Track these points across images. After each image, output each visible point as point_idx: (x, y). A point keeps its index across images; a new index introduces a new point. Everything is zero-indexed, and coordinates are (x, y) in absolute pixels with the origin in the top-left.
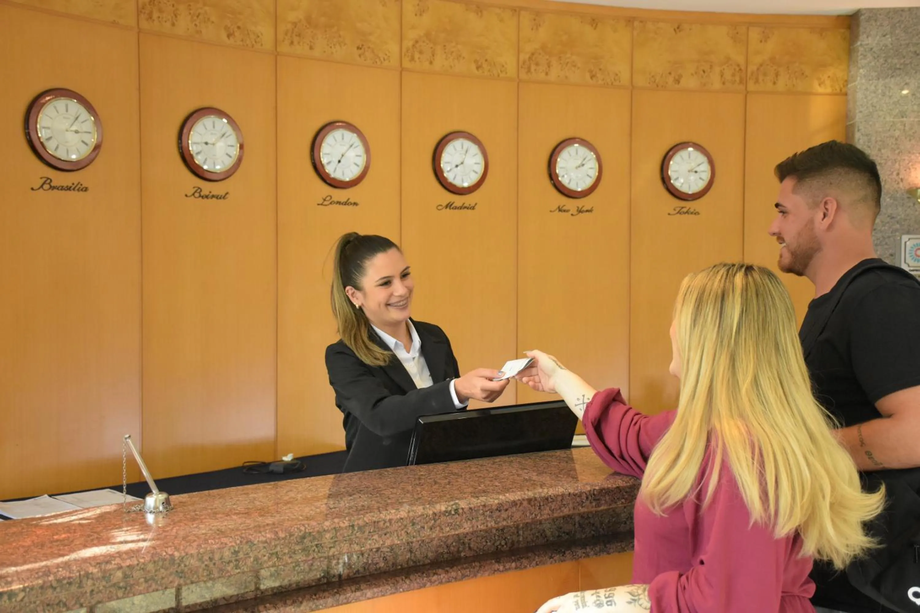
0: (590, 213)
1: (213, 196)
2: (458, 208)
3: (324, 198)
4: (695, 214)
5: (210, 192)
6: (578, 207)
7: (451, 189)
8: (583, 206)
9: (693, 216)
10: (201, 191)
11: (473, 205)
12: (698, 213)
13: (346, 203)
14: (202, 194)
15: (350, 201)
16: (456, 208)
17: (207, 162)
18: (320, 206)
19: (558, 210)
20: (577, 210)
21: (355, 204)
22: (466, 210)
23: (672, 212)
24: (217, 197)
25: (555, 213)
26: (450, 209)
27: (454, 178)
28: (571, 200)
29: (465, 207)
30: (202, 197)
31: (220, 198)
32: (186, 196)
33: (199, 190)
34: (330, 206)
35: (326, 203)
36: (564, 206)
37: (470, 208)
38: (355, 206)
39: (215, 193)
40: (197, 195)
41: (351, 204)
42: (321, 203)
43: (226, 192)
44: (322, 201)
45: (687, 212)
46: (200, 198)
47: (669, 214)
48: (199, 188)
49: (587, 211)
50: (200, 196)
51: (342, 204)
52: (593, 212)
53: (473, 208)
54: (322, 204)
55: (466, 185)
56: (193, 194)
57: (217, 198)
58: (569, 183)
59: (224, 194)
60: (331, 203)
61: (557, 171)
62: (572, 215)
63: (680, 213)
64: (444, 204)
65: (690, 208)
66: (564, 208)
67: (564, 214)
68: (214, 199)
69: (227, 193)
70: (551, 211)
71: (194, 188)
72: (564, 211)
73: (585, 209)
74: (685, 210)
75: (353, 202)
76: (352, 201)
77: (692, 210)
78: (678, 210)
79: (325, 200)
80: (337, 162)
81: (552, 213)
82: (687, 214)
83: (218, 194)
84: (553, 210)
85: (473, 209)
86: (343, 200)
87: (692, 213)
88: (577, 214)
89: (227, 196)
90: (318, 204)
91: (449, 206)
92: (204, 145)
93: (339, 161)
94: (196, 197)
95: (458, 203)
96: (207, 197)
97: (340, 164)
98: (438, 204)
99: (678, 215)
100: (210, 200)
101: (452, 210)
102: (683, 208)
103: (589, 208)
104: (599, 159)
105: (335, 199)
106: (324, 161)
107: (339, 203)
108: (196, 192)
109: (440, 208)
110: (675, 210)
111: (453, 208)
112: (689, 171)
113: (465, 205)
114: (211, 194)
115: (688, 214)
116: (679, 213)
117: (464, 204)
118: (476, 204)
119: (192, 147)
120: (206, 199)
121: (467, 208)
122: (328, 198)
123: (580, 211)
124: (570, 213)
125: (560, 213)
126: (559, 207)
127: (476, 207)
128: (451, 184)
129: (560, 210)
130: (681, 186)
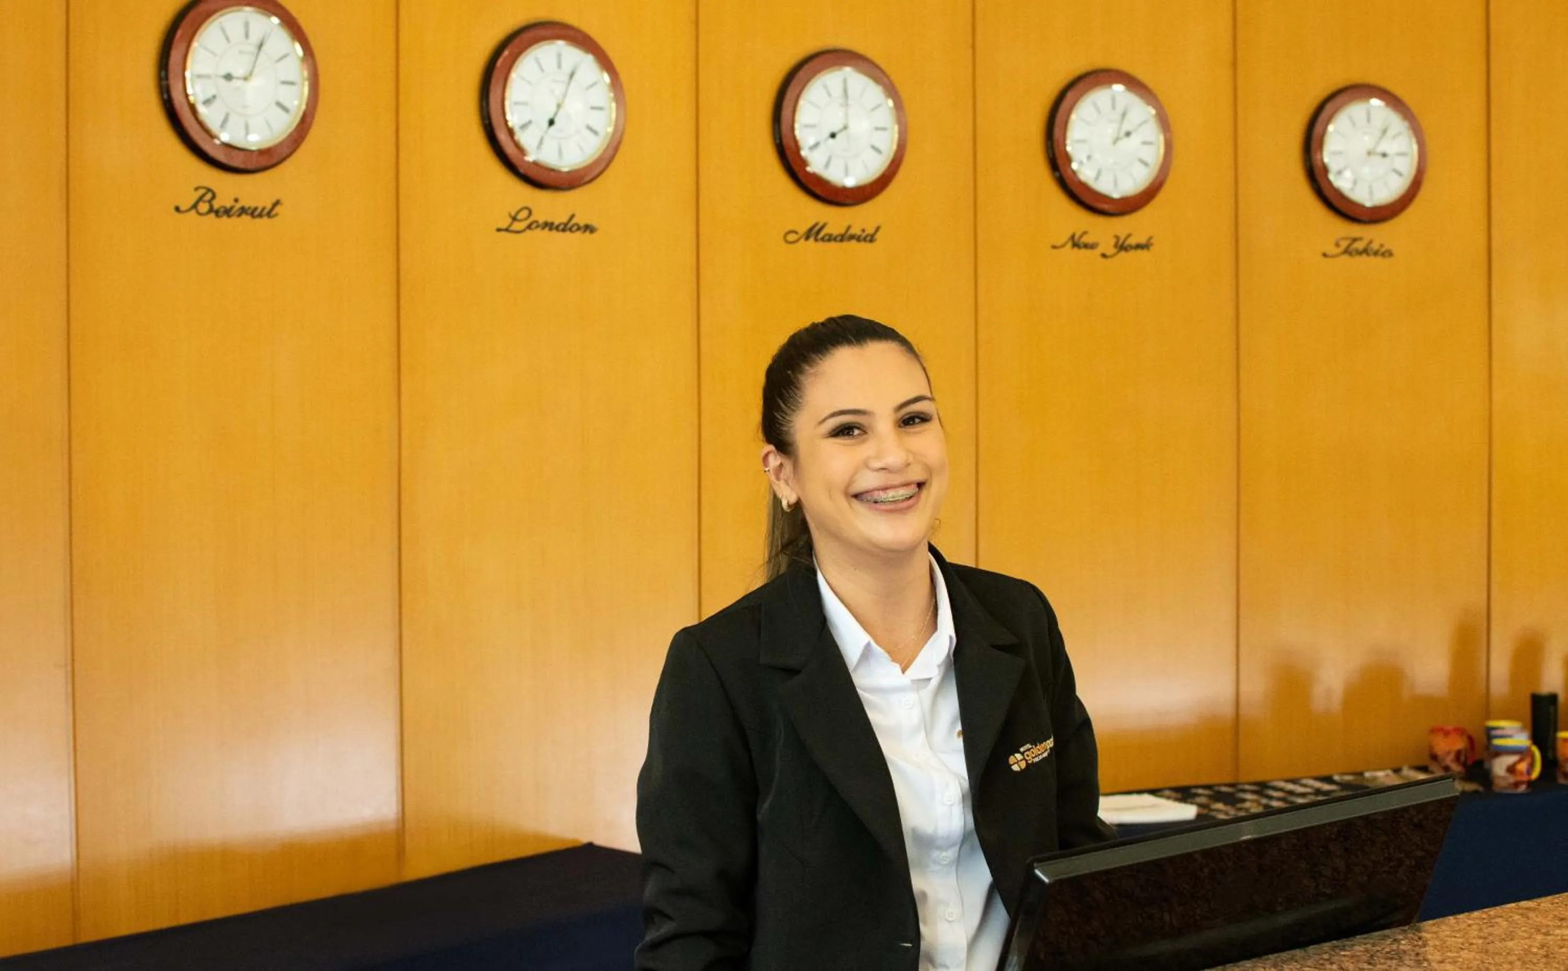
0: (1145, 252)
1: (243, 211)
2: (835, 239)
3: (513, 214)
4: (1383, 255)
5: (236, 200)
6: (1117, 237)
7: (818, 191)
8: (1129, 236)
9: (1379, 259)
10: (214, 197)
11: (870, 231)
12: (1389, 254)
13: (566, 228)
14: (216, 204)
15: (574, 221)
16: (830, 238)
17: (230, 124)
18: (503, 233)
19: (1070, 244)
20: (1116, 246)
21: (589, 229)
22: (854, 242)
23: (1334, 251)
24: (253, 213)
25: (1062, 250)
26: (816, 240)
27: (827, 165)
28: (1101, 221)
29: (852, 237)
30: (217, 213)
31: (260, 216)
32: (177, 209)
33: (209, 196)
34: (528, 232)
35: (518, 226)
36: (1085, 233)
37: (865, 240)
38: (588, 233)
39: (246, 202)
40: (204, 207)
41: (579, 229)
42: (505, 226)
43: (274, 201)
44: (510, 220)
45: (1365, 251)
46: (212, 215)
47: (1325, 255)
48: (209, 190)
49: (1139, 247)
50: (211, 210)
51: (557, 228)
52: (1152, 248)
53: (871, 239)
54: (507, 230)
55: (850, 182)
56: (195, 206)
57: (252, 215)
58: (1097, 178)
59: (269, 207)
60: (529, 227)
61: (1069, 149)
62: (1104, 256)
63: (1350, 254)
64: (803, 229)
65: (1371, 242)
66: (1086, 239)
67: (1083, 251)
68: (245, 218)
69: (277, 203)
70: (1054, 247)
71: (197, 189)
72: (1086, 246)
73: (1132, 241)
74: (1360, 245)
75: (582, 224)
76: (580, 220)
77: (1375, 246)
78: (1344, 244)
79: (514, 219)
80: (546, 124)
81: (1055, 251)
82: (1364, 256)
83: (253, 205)
84: (1059, 244)
85: (871, 241)
86: (560, 218)
87: (1376, 253)
88: (1115, 255)
89: (278, 209)
90: (499, 230)
91: (814, 233)
92: (223, 82)
93: (551, 122)
94: (200, 214)
95: (834, 228)
96: (228, 212)
97: (553, 128)
98: (787, 230)
99: (1346, 257)
100: (235, 220)
101: (820, 244)
102: (1355, 240)
103: (1143, 240)
104: (1164, 122)
105: (540, 216)
106: (513, 119)
107: (549, 226)
108: (201, 199)
109: (791, 237)
110: (1337, 245)
111: (823, 239)
112: (1369, 153)
113: (852, 231)
114: (238, 206)
115: (1368, 254)
116: (1347, 251)
117: (849, 228)
118: (878, 229)
119: (193, 87)
120: (225, 218)
121: (858, 239)
122: (524, 214)
123: (1122, 247)
124: (1099, 250)
125: (1076, 249)
126: (1073, 237)
127: (878, 236)
128: (819, 180)
129: (1076, 245)
130: (1352, 189)
